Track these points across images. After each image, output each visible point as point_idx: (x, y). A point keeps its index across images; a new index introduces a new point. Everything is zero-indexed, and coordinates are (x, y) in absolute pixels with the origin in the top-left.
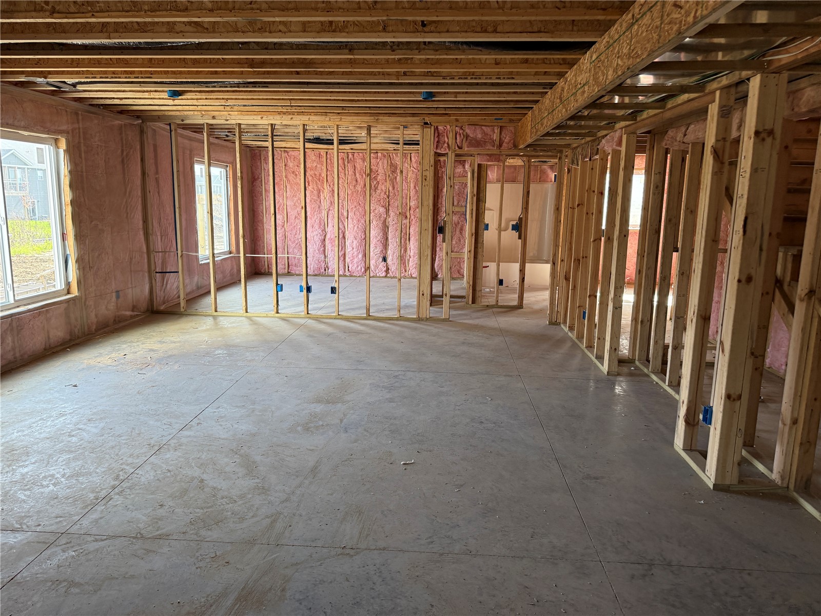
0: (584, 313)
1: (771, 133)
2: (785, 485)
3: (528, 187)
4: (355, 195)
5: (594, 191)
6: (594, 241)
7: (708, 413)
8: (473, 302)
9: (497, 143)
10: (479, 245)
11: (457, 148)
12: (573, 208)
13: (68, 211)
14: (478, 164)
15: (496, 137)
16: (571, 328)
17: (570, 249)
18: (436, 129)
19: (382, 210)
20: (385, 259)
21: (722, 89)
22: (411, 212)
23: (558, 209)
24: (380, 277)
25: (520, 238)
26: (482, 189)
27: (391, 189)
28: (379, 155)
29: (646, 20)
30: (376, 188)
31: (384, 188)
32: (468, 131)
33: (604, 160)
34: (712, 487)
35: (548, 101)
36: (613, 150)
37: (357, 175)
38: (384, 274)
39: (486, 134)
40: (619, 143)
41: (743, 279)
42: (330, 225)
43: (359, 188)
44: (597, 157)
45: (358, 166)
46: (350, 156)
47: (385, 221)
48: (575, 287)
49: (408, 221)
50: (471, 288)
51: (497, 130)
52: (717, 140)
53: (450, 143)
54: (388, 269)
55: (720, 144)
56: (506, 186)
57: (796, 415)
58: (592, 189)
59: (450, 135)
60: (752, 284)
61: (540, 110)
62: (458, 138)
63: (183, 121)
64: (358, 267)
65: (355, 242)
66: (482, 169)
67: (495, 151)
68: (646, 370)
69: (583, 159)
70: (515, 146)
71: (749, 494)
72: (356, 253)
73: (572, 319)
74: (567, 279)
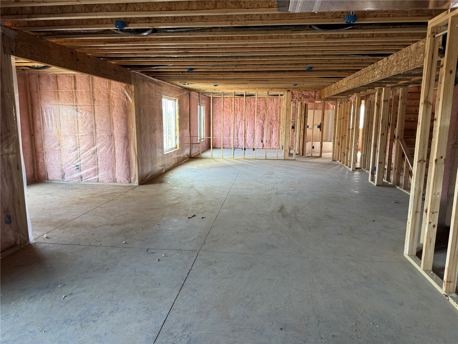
0: (345, 154)
1: (387, 101)
2: (394, 185)
3: (324, 112)
4: (251, 115)
5: (348, 113)
6: (348, 130)
7: (375, 168)
8: (303, 155)
9: (314, 97)
10: (305, 134)
11: (299, 99)
12: (341, 119)
13: (178, 122)
14: (305, 104)
15: (313, 94)
16: (340, 161)
17: (340, 134)
18: (292, 92)
19: (261, 121)
20: (262, 141)
21: (378, 89)
22: (274, 122)
23: (335, 119)
24: (260, 149)
25: (321, 130)
26: (306, 113)
27: (265, 113)
28: (261, 99)
29: (357, 78)
30: (259, 113)
31: (262, 113)
32: (303, 93)
33: (351, 103)
34: (376, 185)
35: (333, 86)
36: (354, 101)
37: (252, 107)
38: (262, 148)
39: (310, 94)
40: (355, 99)
41: (382, 135)
42: (240, 128)
43: (252, 113)
44: (349, 102)
45: (252, 104)
46: (249, 100)
47: (263, 126)
48: (342, 146)
49: (272, 125)
50: (302, 150)
51: (314, 92)
52: (377, 101)
53: (297, 97)
54: (263, 145)
55: (378, 102)
56: (315, 111)
57: (396, 167)
58: (347, 113)
59: (297, 95)
60: (384, 135)
61: (330, 88)
62: (300, 95)
63: (204, 91)
64: (251, 145)
65: (250, 135)
66: (307, 105)
67: (313, 99)
68: (364, 170)
69: (344, 102)
70: (320, 98)
71: (385, 186)
72: (250, 139)
73: (341, 158)
74: (339, 144)
